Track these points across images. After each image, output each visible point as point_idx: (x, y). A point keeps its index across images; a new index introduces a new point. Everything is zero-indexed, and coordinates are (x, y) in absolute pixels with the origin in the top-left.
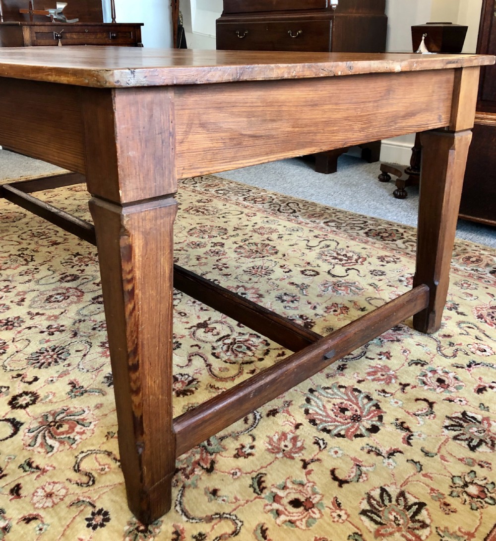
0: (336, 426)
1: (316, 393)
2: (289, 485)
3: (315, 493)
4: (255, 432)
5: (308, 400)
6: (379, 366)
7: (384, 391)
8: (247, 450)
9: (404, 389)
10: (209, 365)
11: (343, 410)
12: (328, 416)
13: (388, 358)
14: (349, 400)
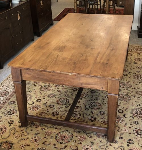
0: (59, 138)
1: (67, 131)
2: (39, 138)
3: (39, 141)
4: (49, 128)
5: (63, 131)
6: (85, 137)
7: (75, 141)
8: (44, 129)
9: (79, 143)
10: (64, 114)
11: (64, 137)
12: (61, 136)
13: (90, 138)
14: (68, 137)
